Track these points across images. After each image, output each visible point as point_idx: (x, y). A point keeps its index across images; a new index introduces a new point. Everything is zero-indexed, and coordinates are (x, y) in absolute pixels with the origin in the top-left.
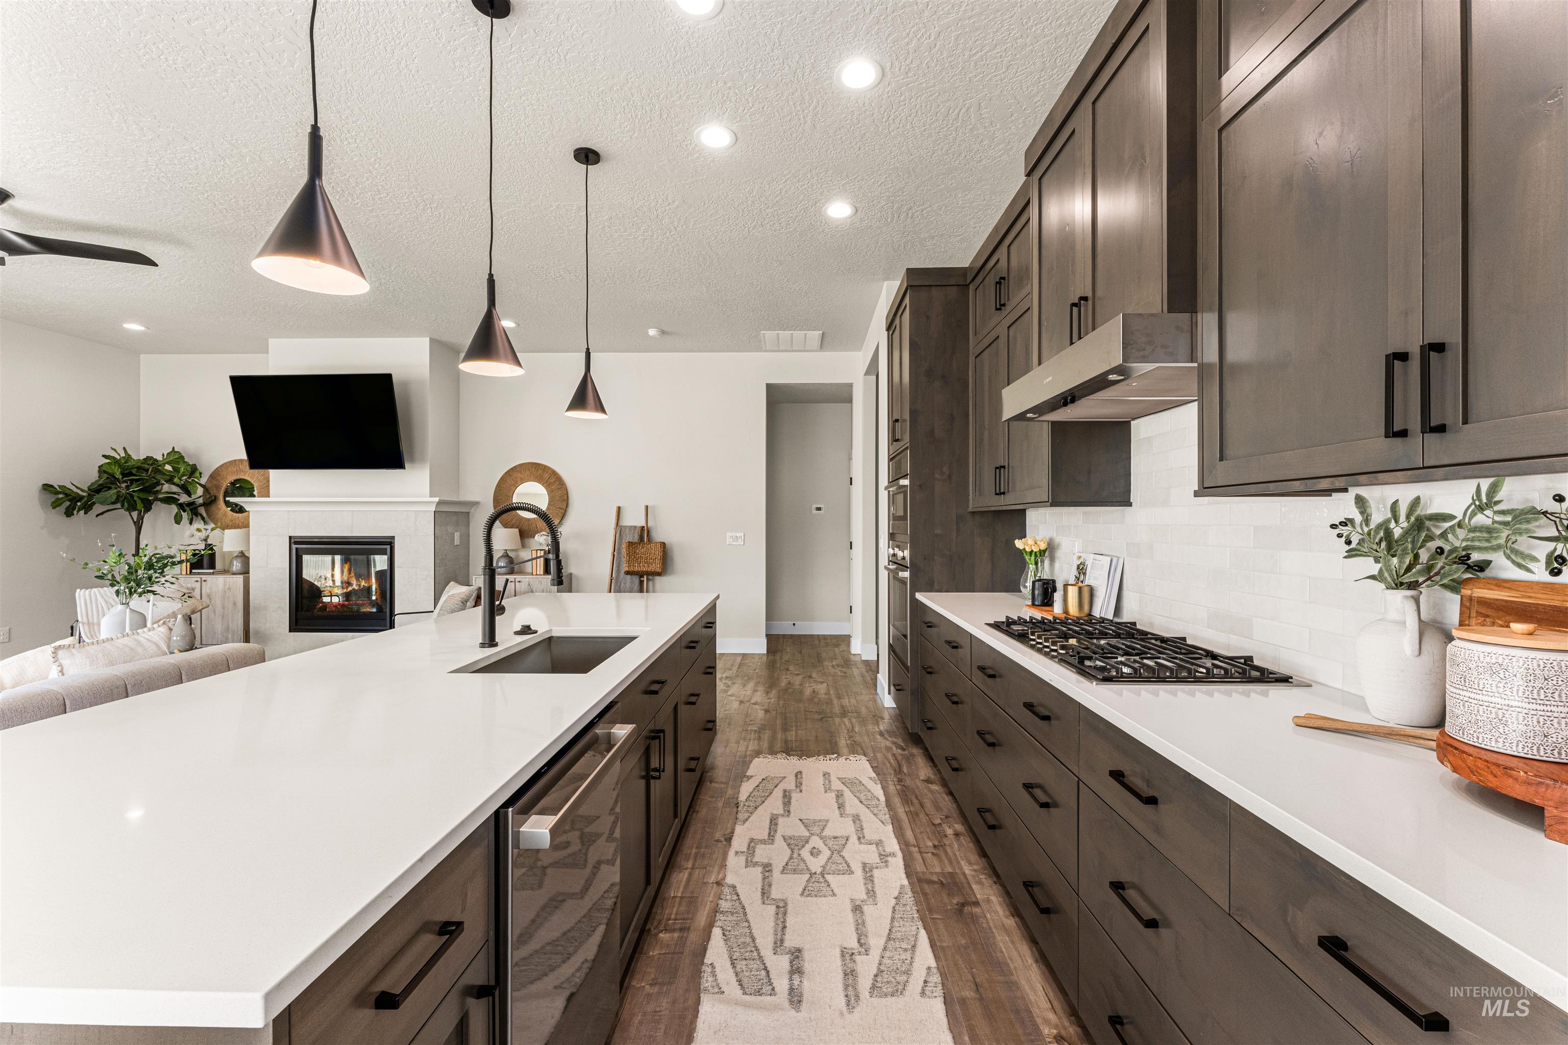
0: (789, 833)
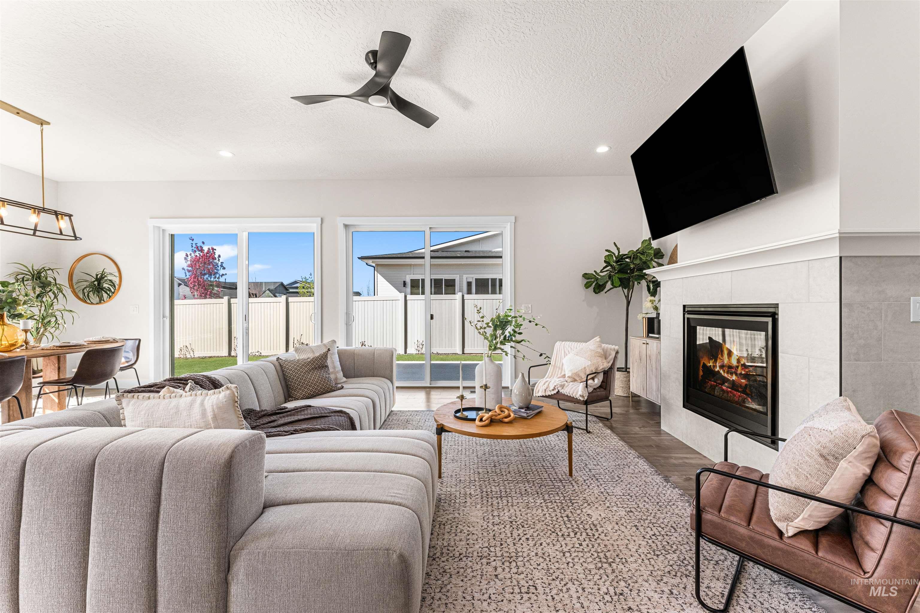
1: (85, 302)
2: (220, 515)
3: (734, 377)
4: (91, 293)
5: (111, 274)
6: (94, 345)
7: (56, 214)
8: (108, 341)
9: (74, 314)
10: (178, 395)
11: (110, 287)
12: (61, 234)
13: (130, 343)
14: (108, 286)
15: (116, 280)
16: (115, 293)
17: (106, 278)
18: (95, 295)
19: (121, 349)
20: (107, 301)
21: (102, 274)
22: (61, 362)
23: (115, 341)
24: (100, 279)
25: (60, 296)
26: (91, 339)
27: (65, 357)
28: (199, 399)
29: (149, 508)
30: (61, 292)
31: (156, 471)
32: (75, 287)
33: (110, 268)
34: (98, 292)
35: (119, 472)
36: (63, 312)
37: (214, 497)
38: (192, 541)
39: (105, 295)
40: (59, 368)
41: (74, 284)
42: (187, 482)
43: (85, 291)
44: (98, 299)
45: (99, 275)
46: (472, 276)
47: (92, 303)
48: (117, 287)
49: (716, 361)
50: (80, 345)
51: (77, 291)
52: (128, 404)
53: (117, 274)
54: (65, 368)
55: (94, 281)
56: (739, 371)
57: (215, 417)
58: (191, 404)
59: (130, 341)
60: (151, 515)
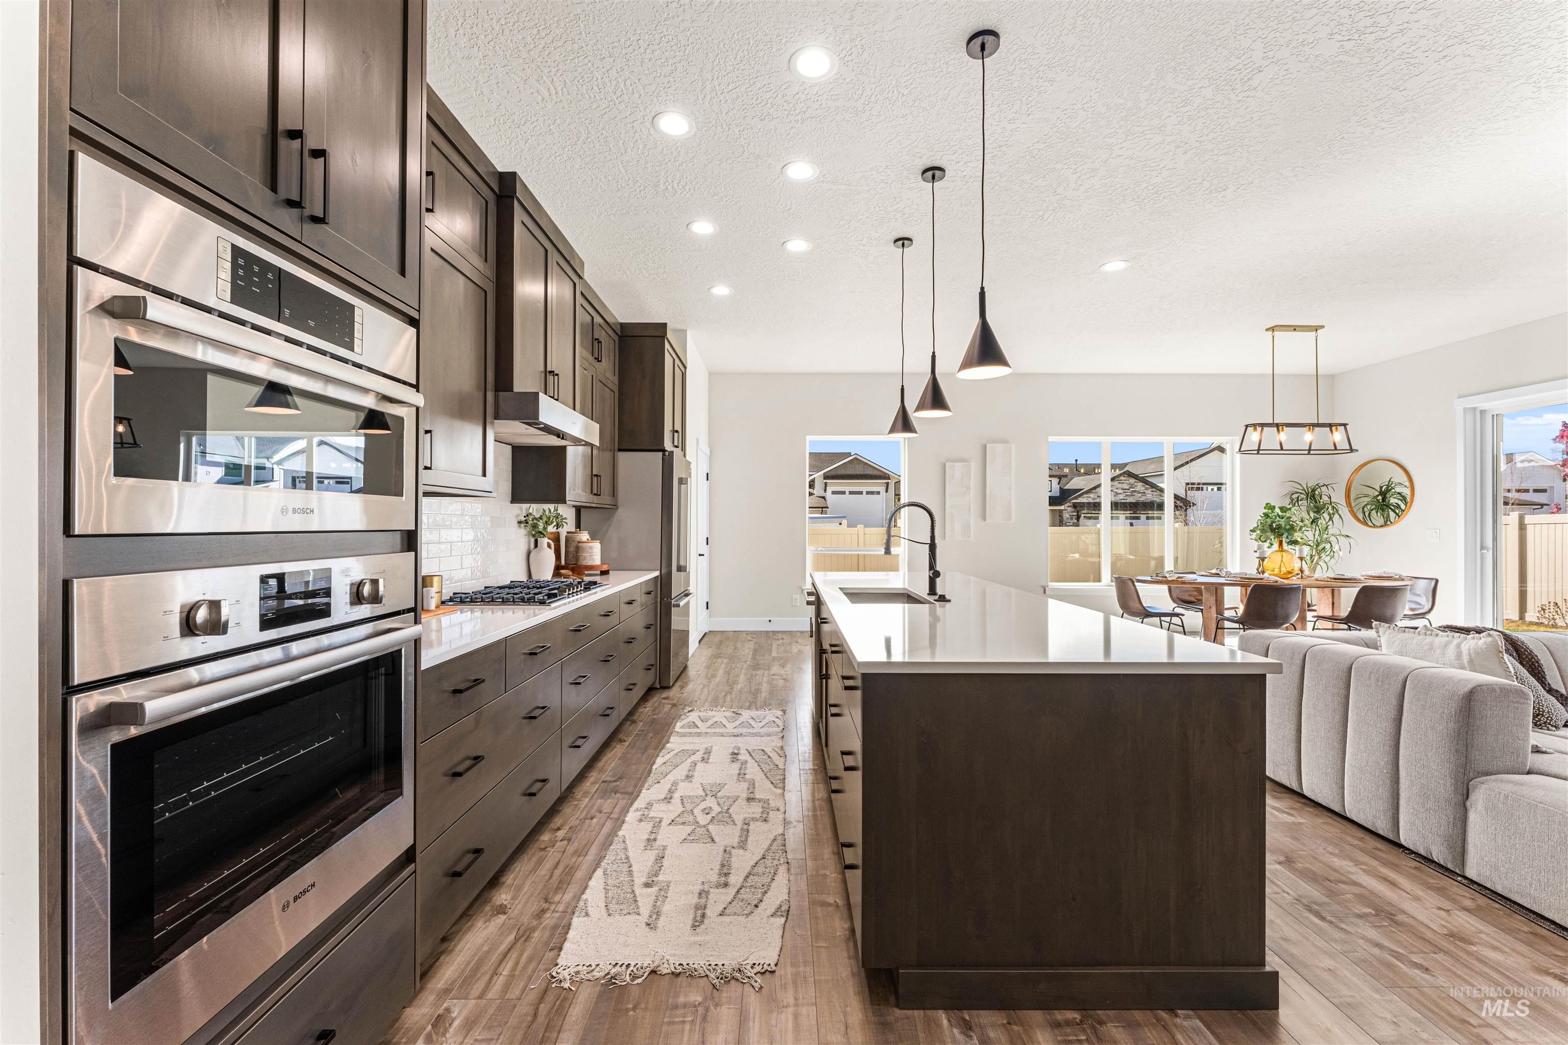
0: (728, 829)
1: (1367, 525)
2: (1458, 741)
4: (1374, 512)
5: (1400, 484)
6: (1372, 581)
7: (1330, 426)
8: (1391, 577)
9: (1351, 540)
10: (1434, 633)
11: (1400, 503)
12: (1336, 449)
13: (1422, 584)
14: (1396, 501)
15: (1406, 492)
16: (1406, 511)
17: (1393, 490)
18: (1379, 514)
19: (1405, 589)
20: (1395, 522)
21: (1388, 486)
22: (1336, 597)
23: (1401, 579)
24: (1384, 493)
25: (1336, 517)
26: (1369, 573)
27: (1340, 591)
28: (1456, 642)
29: (1393, 714)
30: (1337, 511)
31: (1400, 686)
32: (1353, 505)
33: (1400, 477)
34: (1383, 510)
35: (1369, 678)
36: (1338, 537)
37: (1452, 723)
38: (1430, 754)
39: (1392, 514)
40: (1333, 604)
41: (1352, 501)
42: (1426, 702)
43: (1366, 509)
44: (1382, 521)
45: (1384, 487)
47: (1375, 526)
48: (1408, 500)
50: (1355, 579)
51: (1355, 510)
52: (1385, 633)
53: (1407, 484)
54: (1340, 604)
55: (1378, 496)
57: (1471, 661)
58: (1446, 645)
59: (1422, 580)
60: (1394, 720)
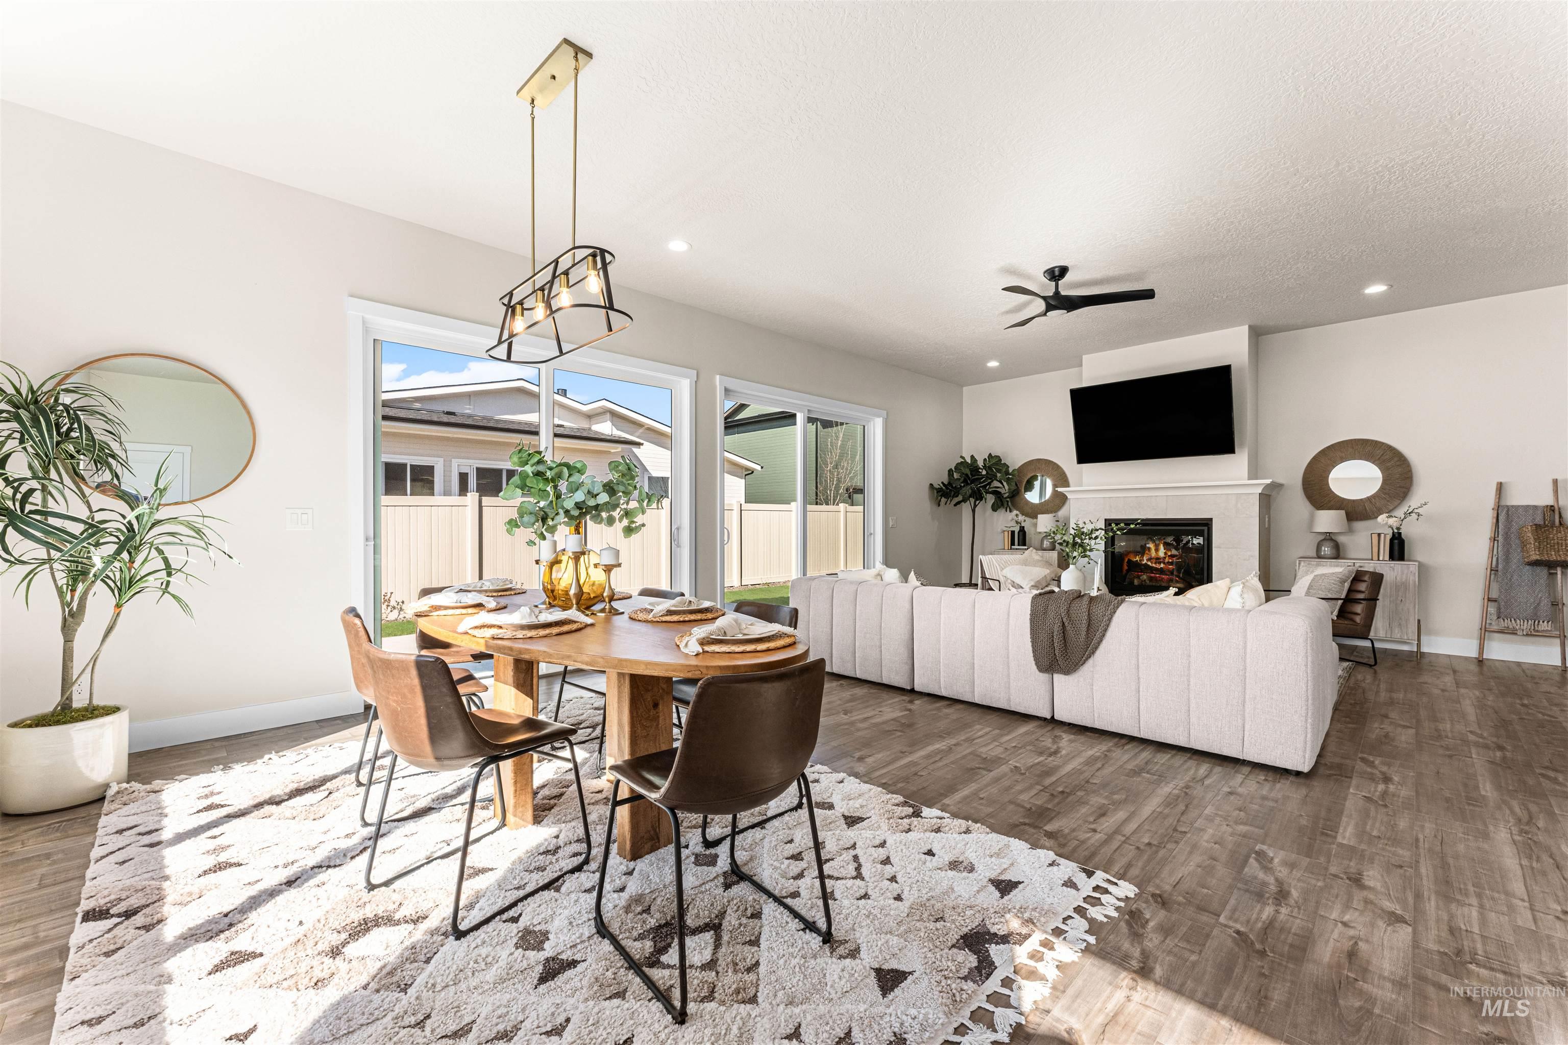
3: (1162, 565)
46: (471, 462)
49: (1143, 556)
56: (1167, 560)
